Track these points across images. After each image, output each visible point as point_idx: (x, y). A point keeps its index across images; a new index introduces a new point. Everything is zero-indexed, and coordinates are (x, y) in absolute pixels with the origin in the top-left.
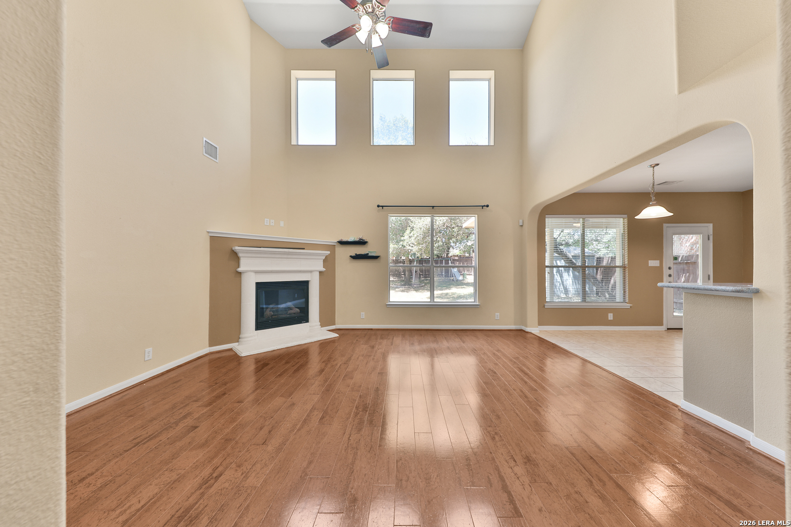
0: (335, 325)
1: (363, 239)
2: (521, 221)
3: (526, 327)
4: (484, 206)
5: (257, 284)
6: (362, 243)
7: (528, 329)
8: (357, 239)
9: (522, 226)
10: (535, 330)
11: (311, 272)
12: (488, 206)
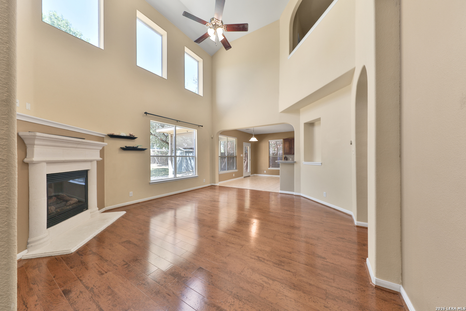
0: (104, 207)
1: (133, 135)
2: (212, 136)
3: (215, 183)
4: (200, 126)
5: (48, 175)
6: (131, 138)
7: (216, 184)
8: (128, 135)
9: (212, 138)
10: (218, 184)
11: (91, 161)
12: (202, 126)
